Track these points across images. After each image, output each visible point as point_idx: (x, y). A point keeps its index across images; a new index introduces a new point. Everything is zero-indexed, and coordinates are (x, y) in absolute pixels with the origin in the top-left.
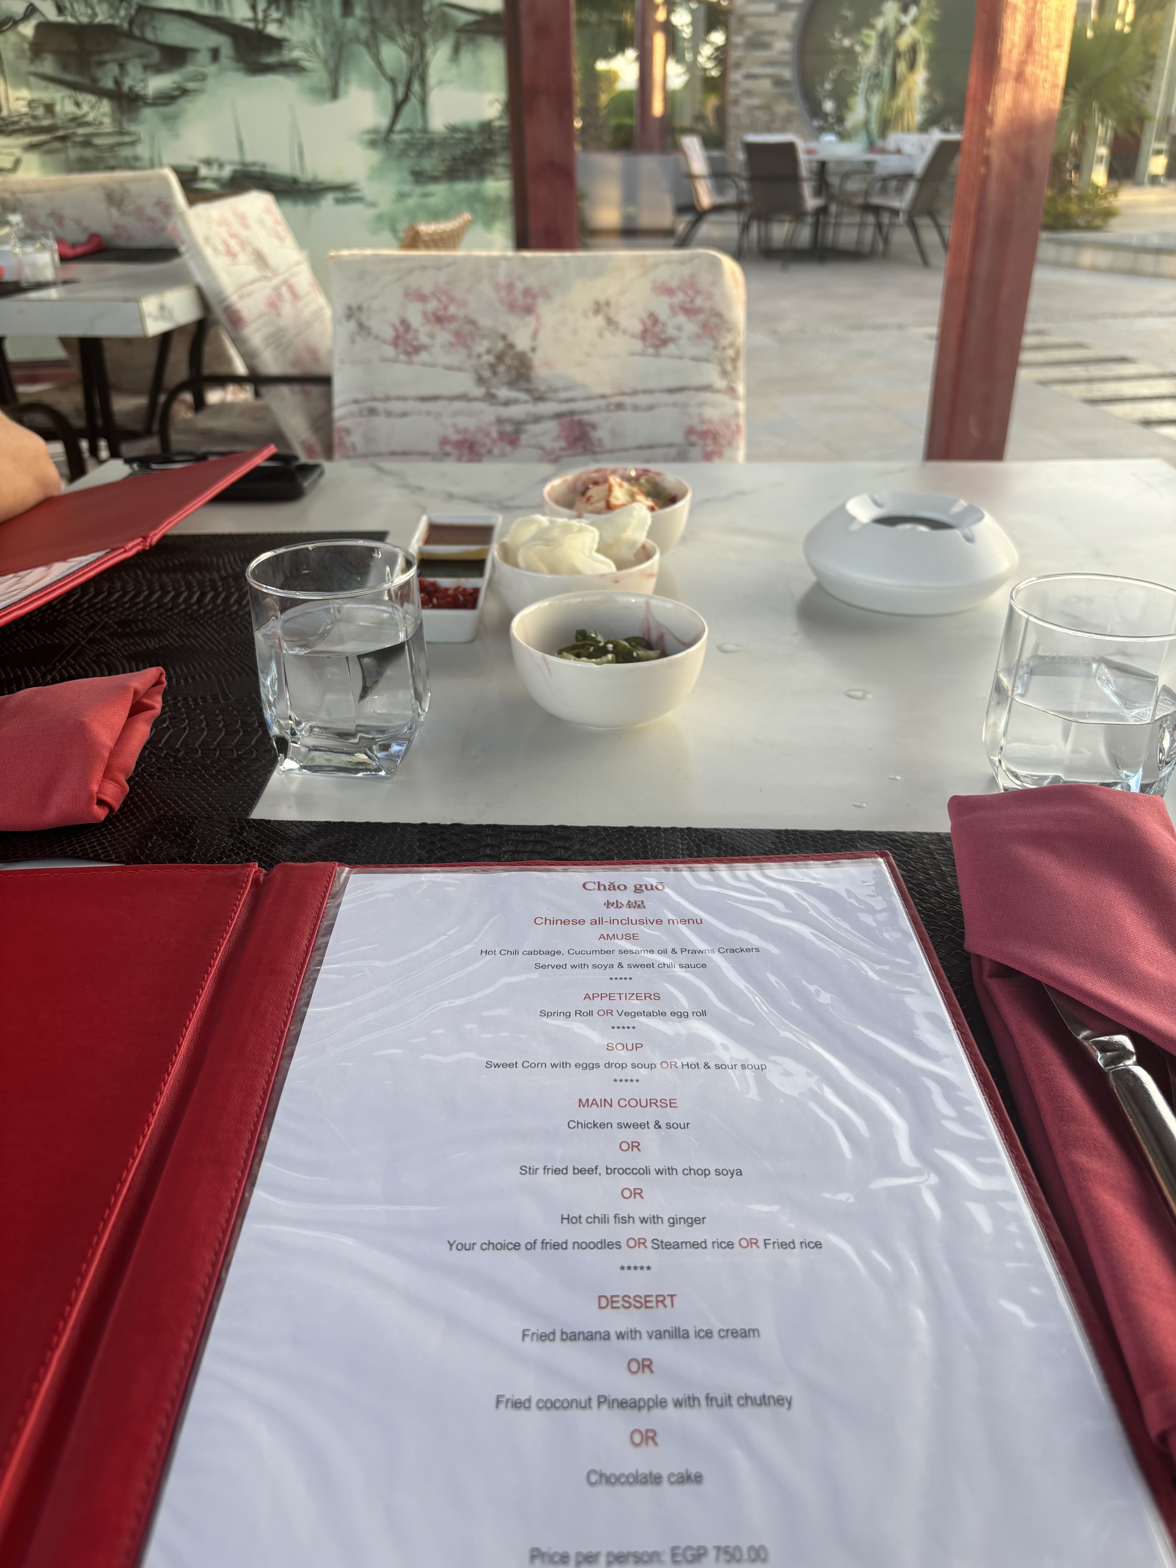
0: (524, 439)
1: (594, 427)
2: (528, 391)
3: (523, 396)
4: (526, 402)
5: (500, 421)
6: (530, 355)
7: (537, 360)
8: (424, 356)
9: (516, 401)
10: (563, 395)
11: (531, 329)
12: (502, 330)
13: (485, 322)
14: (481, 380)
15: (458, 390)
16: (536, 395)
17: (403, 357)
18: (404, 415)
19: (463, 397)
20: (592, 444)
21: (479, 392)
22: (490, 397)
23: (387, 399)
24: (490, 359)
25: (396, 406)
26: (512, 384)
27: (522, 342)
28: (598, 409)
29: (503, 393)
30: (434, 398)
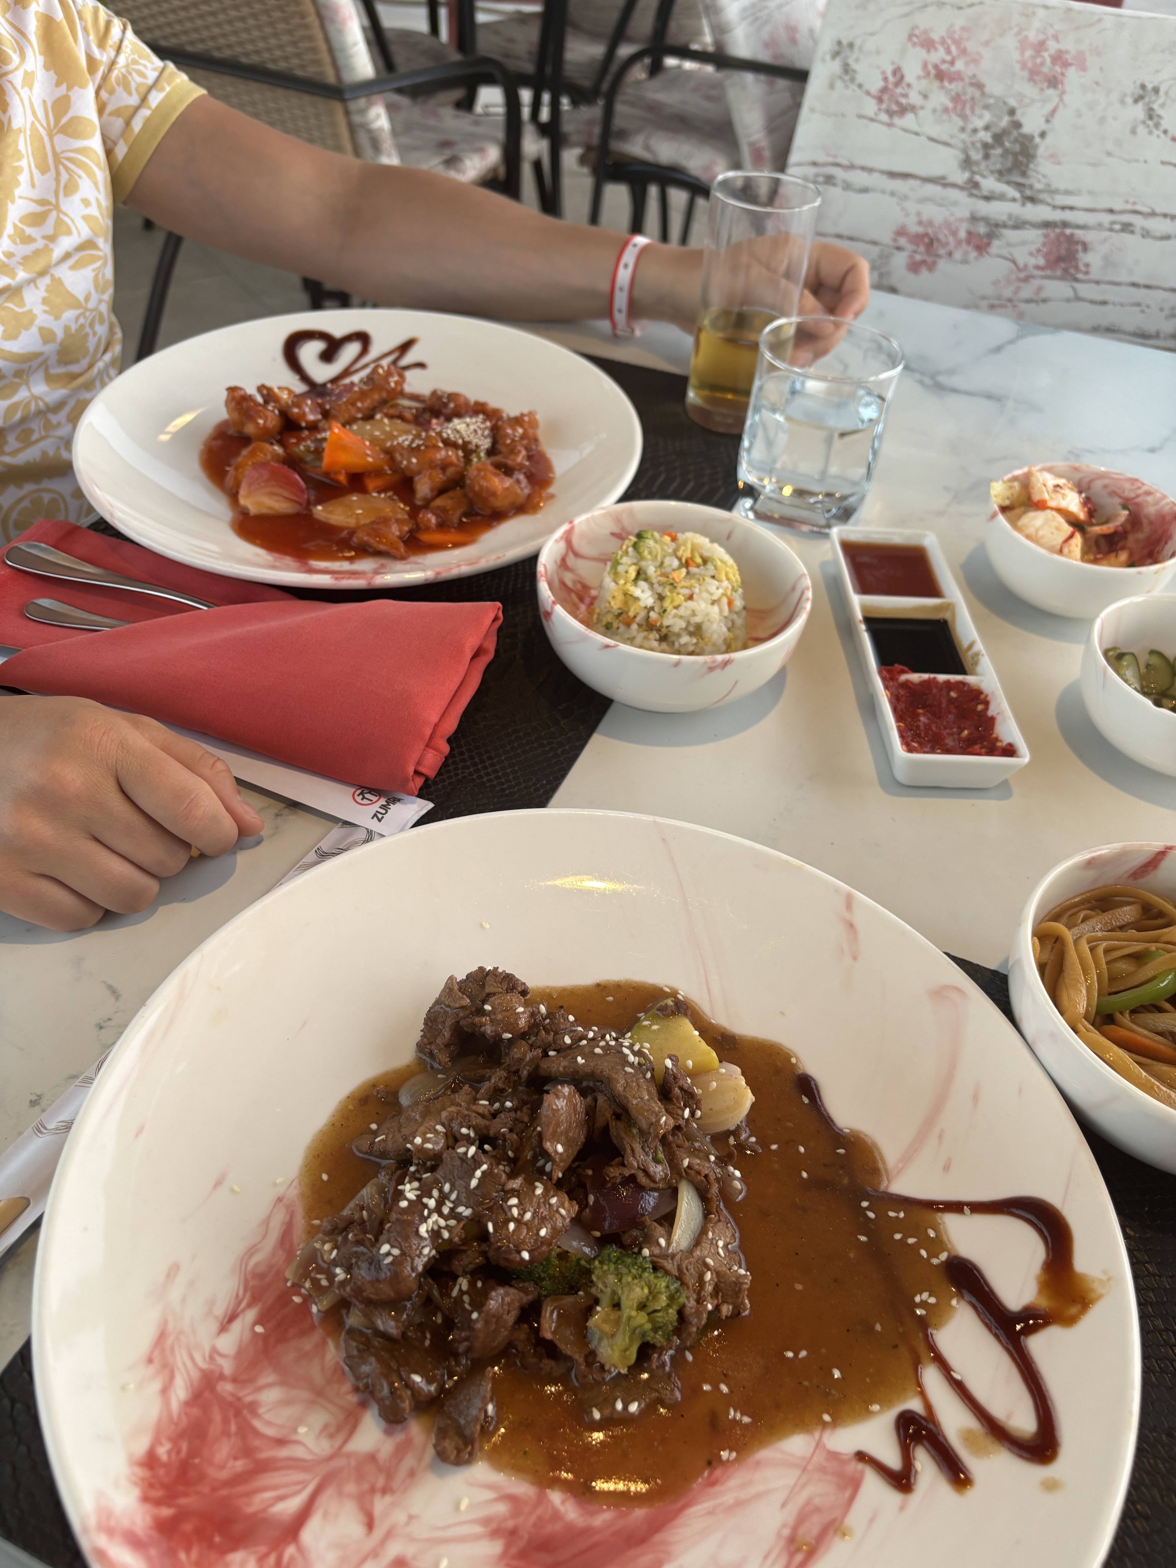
0: (996, 246)
1: (1085, 247)
2: (1019, 186)
3: (1012, 192)
4: (1014, 200)
5: (974, 219)
6: (1037, 140)
7: (1043, 149)
8: (908, 120)
9: (1001, 197)
10: (1060, 200)
11: (1049, 107)
12: (1012, 102)
13: (995, 88)
14: (967, 163)
15: (935, 171)
16: (1028, 193)
17: (884, 117)
18: (865, 190)
19: (940, 181)
20: (1077, 268)
21: (960, 177)
22: (972, 186)
23: (852, 167)
24: (986, 137)
25: (859, 178)
26: (1001, 175)
27: (1031, 124)
28: (1100, 226)
29: (989, 184)
30: (905, 176)
